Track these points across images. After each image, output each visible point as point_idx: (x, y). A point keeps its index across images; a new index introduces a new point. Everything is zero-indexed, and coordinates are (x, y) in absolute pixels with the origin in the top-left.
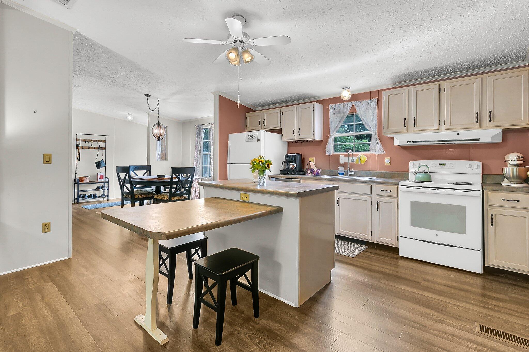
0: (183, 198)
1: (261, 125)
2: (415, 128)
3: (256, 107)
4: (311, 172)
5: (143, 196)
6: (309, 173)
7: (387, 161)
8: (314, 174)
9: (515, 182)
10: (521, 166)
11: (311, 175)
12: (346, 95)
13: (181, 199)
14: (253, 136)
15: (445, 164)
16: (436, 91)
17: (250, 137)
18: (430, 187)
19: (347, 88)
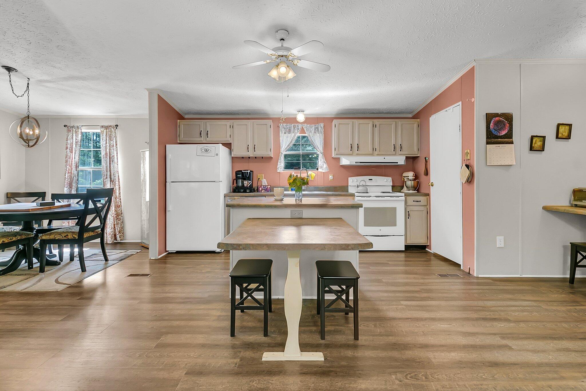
0: (96, 233)
1: (202, 137)
2: (358, 152)
3: (186, 114)
4: (264, 189)
5: (11, 239)
6: (262, 190)
7: (331, 177)
8: (267, 191)
9: (411, 190)
10: (414, 180)
11: (264, 192)
12: (301, 118)
13: (94, 234)
14: (208, 150)
15: (372, 180)
16: (370, 126)
17: (203, 150)
18: (376, 196)
19: (302, 111)
